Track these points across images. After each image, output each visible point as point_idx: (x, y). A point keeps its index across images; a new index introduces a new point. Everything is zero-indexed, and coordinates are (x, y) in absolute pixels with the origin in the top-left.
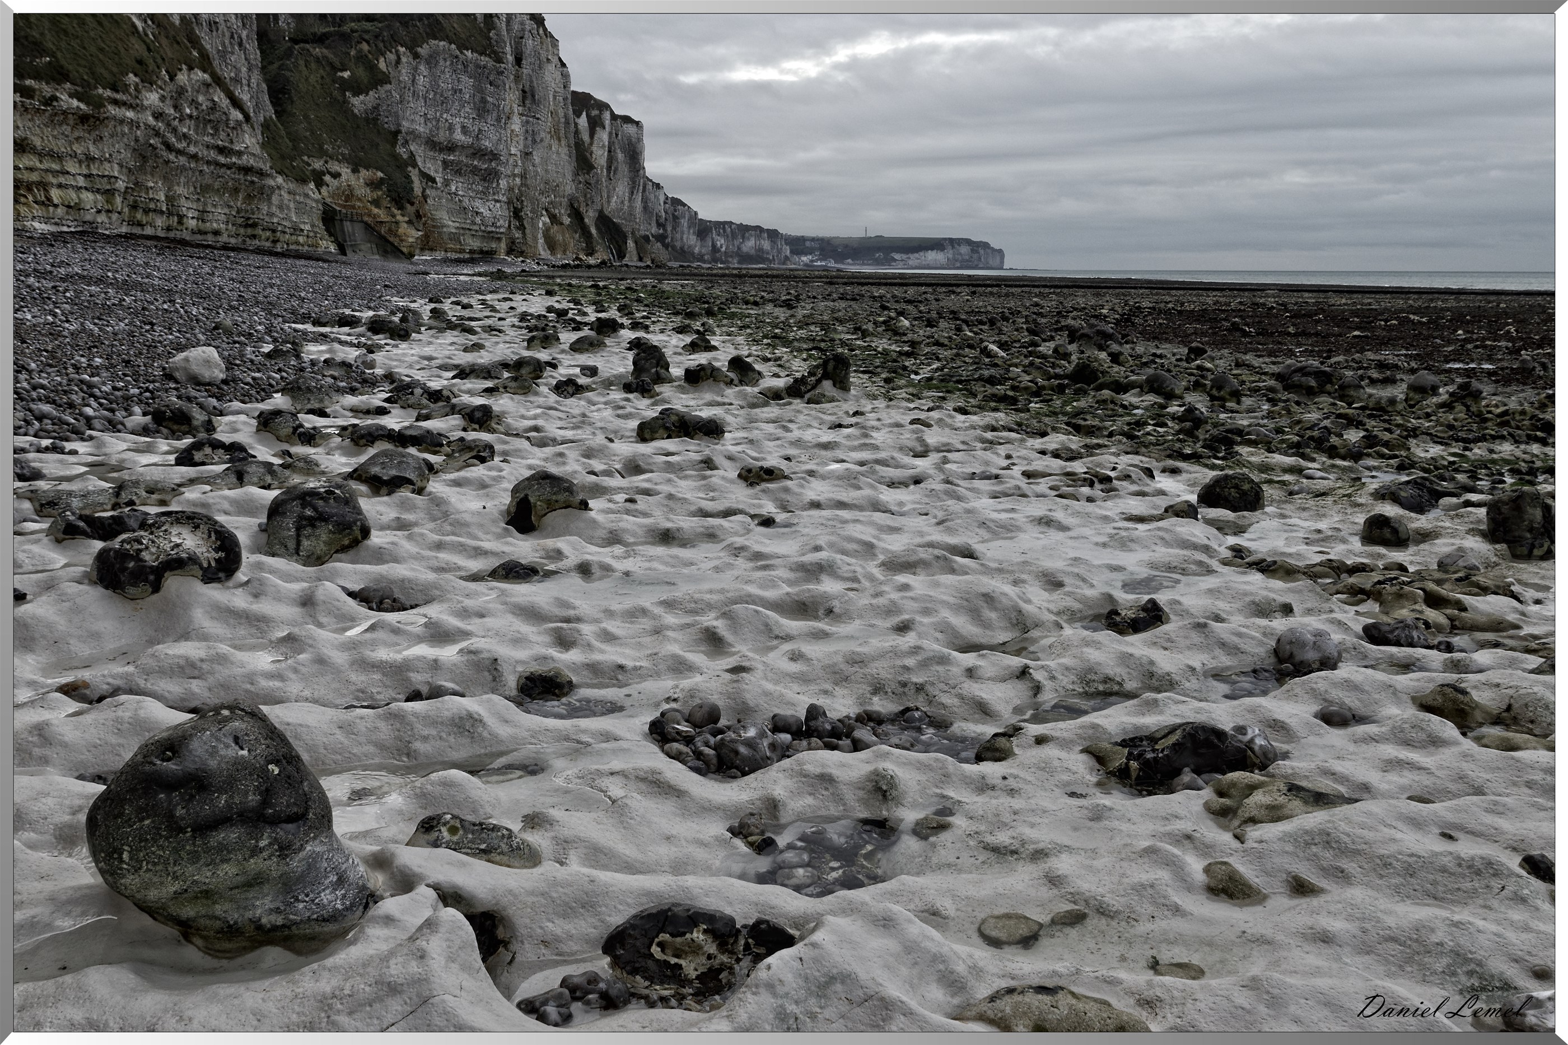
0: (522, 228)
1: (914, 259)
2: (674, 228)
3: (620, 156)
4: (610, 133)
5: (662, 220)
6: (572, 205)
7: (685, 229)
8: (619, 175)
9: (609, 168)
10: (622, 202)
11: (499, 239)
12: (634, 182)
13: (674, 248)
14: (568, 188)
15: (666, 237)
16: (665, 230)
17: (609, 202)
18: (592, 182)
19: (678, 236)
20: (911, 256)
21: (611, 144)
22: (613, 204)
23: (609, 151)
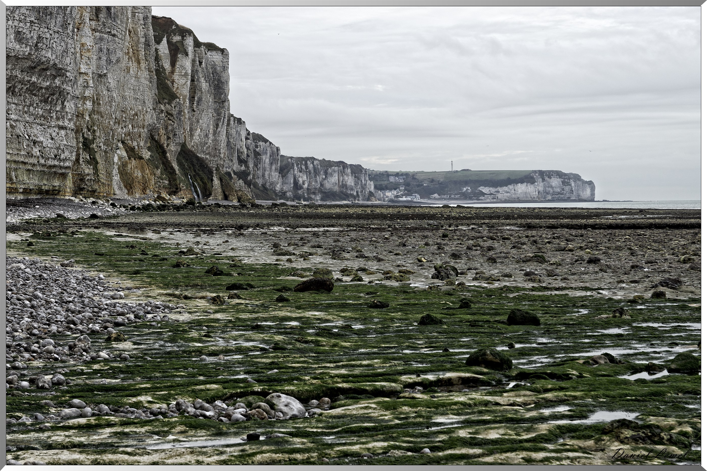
0: (93, 162)
1: (503, 192)
2: (256, 165)
3: (204, 85)
4: (194, 61)
5: (244, 156)
6: (152, 137)
7: (267, 166)
8: (204, 106)
9: (192, 99)
10: (207, 136)
11: (64, 176)
12: (219, 114)
13: (255, 185)
14: (148, 116)
15: (249, 174)
16: (247, 167)
17: (192, 135)
18: (174, 113)
19: (260, 173)
20: (500, 189)
21: (194, 72)
22: (196, 138)
23: (193, 80)
